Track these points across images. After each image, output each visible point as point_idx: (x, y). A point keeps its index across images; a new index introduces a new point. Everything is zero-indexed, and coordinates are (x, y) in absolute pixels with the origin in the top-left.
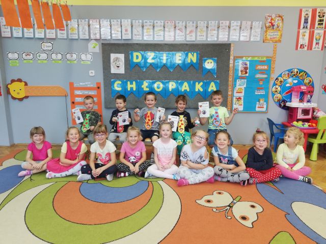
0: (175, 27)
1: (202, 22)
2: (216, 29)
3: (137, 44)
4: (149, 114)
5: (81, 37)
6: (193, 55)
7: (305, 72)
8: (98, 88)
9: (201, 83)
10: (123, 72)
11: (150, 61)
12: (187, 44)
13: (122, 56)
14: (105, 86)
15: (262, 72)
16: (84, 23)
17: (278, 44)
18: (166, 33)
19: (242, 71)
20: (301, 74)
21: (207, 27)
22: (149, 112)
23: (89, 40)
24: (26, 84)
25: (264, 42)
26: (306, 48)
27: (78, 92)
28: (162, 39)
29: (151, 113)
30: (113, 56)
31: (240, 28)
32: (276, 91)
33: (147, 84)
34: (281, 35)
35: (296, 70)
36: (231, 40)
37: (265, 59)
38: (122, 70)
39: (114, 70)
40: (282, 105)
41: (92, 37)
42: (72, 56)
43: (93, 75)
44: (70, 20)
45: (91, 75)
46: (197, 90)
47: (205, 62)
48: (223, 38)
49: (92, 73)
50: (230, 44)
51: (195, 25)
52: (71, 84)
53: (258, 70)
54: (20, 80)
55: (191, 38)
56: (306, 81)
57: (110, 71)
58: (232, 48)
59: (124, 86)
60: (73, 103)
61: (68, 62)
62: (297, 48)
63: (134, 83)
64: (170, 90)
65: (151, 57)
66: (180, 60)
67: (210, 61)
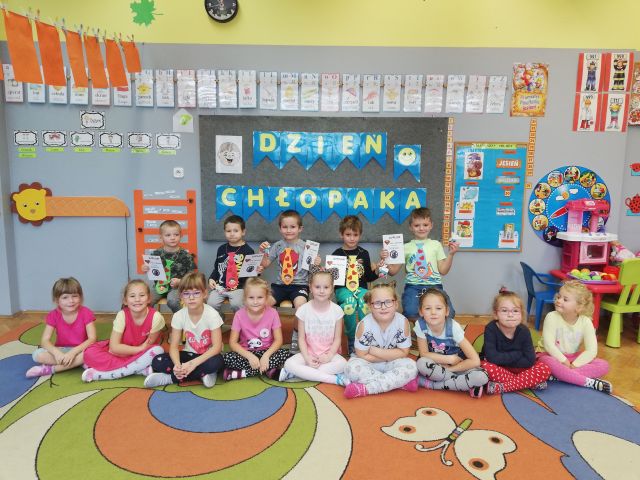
0: (341, 86)
1: (393, 78)
2: (420, 90)
3: (268, 117)
4: (288, 254)
5: (160, 103)
6: (375, 139)
7: (592, 173)
8: (191, 201)
9: (392, 194)
10: (240, 172)
11: (292, 149)
12: (363, 119)
13: (237, 141)
14: (204, 197)
15: (509, 172)
16: (166, 77)
17: (539, 119)
18: (325, 98)
19: (469, 171)
20: (585, 176)
21: (403, 86)
22: (288, 250)
23: (175, 108)
24: (49, 193)
25: (511, 115)
26: (592, 127)
27: (150, 210)
28: (317, 108)
29: (292, 252)
30: (220, 140)
31: (466, 88)
32: (537, 210)
33: (285, 195)
34: (545, 103)
35: (574, 170)
36: (448, 111)
37: (514, 147)
38: (237, 168)
39: (221, 167)
40: (550, 237)
41: (181, 103)
42: (141, 140)
43: (181, 175)
44: (139, 70)
45: (177, 176)
46: (383, 207)
47: (398, 153)
48: (432, 106)
49: (178, 172)
50: (447, 119)
51: (378, 81)
52: (138, 194)
53: (501, 168)
54: (36, 186)
55: (372, 107)
56: (595, 190)
57: (214, 169)
58: (450, 127)
59: (241, 197)
60: (140, 230)
61: (134, 151)
62: (575, 128)
63: (261, 191)
64: (331, 206)
65: (294, 142)
66: (350, 148)
67: (408, 150)
